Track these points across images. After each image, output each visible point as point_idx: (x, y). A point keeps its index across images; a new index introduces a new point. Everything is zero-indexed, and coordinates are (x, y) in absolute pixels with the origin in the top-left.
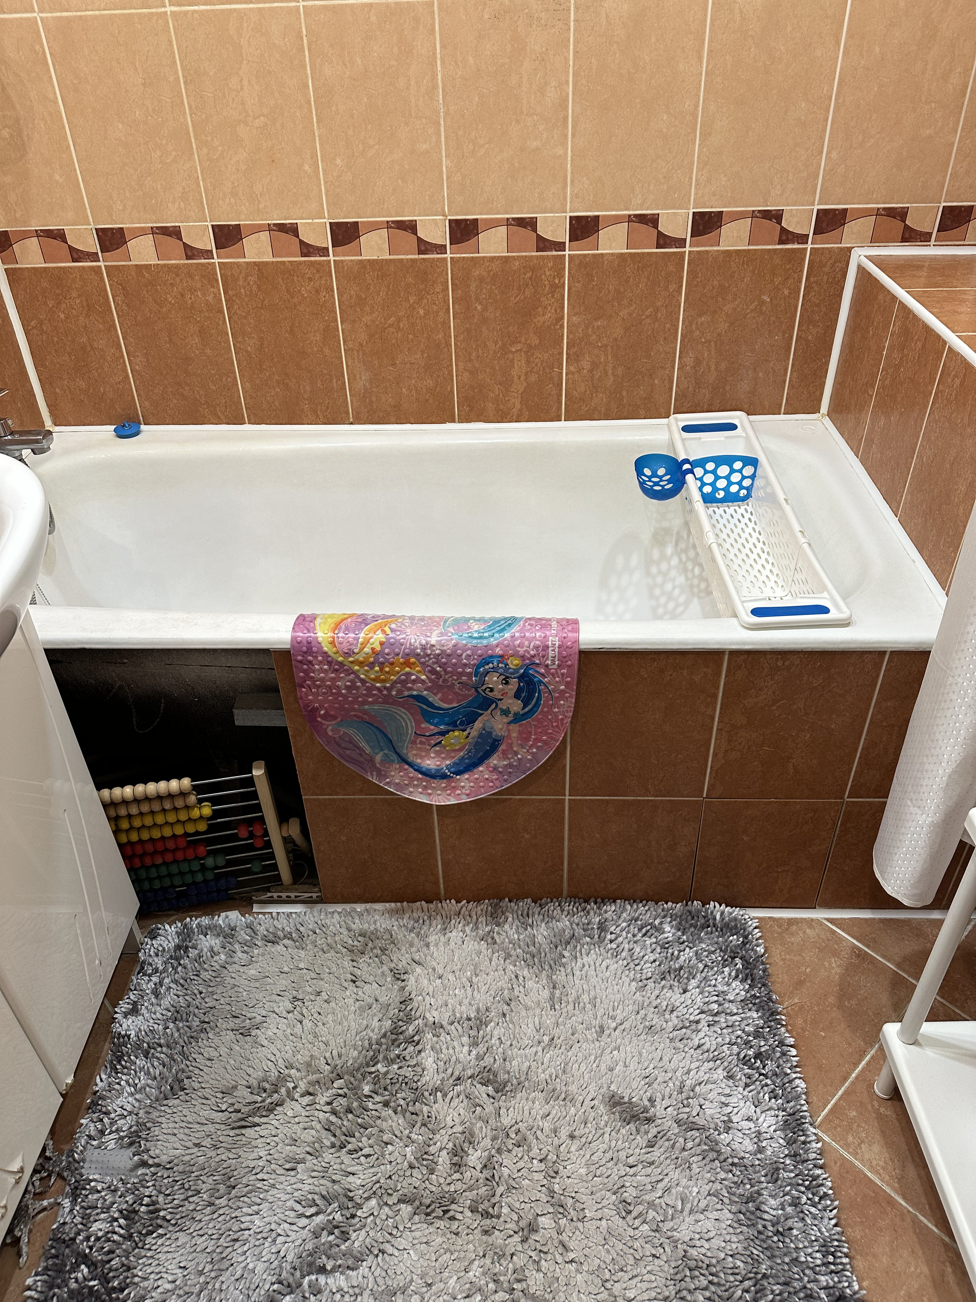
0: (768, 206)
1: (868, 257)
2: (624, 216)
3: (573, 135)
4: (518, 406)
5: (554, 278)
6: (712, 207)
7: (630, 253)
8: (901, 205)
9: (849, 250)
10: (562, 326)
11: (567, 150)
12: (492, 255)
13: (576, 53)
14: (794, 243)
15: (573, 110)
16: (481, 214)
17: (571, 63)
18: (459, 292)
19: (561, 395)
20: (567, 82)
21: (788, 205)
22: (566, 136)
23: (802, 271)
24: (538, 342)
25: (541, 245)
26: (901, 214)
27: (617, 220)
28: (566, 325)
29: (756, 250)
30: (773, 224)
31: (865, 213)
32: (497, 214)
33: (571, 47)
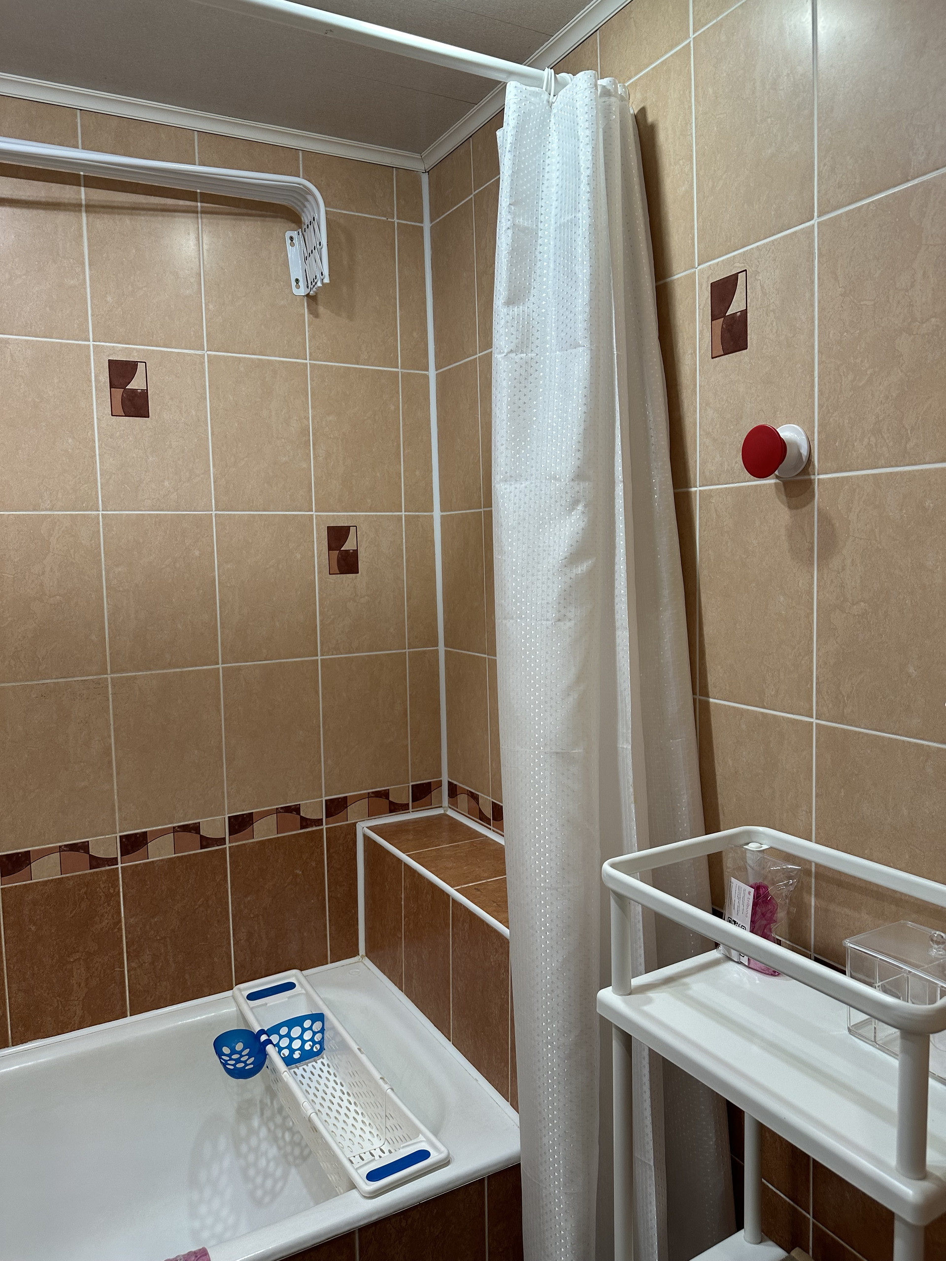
0: (287, 803)
1: (369, 828)
2: (169, 828)
3: (118, 774)
4: (79, 1012)
5: (109, 889)
6: (243, 811)
7: (178, 857)
8: (384, 789)
9: (355, 824)
10: (120, 929)
11: (113, 785)
12: (46, 879)
13: (115, 715)
14: (312, 826)
15: (116, 756)
16: (32, 846)
17: (112, 722)
18: (12, 918)
19: (125, 992)
20: (109, 736)
21: (302, 801)
22: (112, 775)
23: (322, 846)
24: (96, 948)
25: (94, 863)
26: (385, 794)
27: (163, 832)
28: (123, 927)
29: (284, 837)
30: (294, 815)
31: (360, 798)
32: (48, 844)
33: (111, 711)
